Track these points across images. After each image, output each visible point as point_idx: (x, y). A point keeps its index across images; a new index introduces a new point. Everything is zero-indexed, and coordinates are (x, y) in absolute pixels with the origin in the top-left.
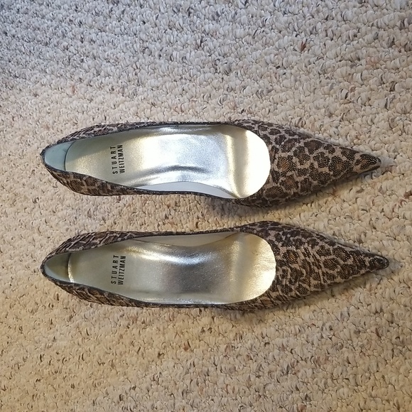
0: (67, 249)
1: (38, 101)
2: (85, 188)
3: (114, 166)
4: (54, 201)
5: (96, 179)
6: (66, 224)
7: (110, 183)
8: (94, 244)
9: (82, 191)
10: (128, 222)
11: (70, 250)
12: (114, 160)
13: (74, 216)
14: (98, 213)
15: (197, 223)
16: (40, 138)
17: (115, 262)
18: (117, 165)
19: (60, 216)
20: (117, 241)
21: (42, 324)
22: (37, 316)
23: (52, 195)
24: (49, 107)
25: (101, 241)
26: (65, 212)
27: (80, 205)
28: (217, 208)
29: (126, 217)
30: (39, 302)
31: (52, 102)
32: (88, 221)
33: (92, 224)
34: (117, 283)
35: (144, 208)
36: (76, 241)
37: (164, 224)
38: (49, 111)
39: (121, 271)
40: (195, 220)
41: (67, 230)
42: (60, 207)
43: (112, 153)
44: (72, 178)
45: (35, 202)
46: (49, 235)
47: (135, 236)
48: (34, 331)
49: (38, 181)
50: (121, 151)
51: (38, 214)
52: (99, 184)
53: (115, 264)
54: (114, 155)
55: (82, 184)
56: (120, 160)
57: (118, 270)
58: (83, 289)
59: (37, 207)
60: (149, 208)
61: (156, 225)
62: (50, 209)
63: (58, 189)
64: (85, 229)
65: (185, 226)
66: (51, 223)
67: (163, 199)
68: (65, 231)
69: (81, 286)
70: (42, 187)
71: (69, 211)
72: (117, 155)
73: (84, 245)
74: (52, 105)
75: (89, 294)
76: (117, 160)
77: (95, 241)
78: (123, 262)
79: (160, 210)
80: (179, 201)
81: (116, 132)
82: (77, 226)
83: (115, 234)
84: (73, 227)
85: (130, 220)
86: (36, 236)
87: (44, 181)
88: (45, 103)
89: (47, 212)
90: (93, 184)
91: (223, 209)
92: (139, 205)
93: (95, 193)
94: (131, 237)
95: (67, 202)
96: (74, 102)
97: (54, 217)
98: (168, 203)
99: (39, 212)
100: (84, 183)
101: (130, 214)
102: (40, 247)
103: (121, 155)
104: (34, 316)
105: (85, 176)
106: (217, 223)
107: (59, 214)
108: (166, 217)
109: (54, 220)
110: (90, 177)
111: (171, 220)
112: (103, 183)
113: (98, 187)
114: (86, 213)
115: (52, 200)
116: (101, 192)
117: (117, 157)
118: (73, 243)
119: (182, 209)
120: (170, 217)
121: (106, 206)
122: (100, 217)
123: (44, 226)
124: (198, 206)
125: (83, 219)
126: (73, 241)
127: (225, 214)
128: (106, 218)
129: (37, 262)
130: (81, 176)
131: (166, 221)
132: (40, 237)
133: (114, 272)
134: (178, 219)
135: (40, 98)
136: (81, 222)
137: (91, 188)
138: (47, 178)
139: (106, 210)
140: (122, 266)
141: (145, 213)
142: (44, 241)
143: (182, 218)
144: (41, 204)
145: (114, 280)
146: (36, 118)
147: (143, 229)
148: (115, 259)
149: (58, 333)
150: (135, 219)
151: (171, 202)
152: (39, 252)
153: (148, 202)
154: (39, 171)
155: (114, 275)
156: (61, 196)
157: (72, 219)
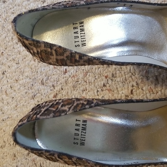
0: (38, 116)
1: (6, 5)
2: (54, 58)
3: (77, 40)
4: (17, 73)
5: (66, 49)
6: (25, 89)
7: (78, 53)
8: (64, 111)
9: (51, 61)
10: (72, 89)
11: (41, 117)
12: (76, 35)
13: (31, 83)
14: (49, 82)
15: (132, 91)
16: (7, 31)
17: (77, 125)
18: (79, 39)
19: (21, 83)
20: (85, 109)
21: (8, 156)
22: (5, 150)
23: (15, 69)
24: (13, 9)
25: (70, 108)
26: (24, 80)
27: (36, 76)
28: (151, 79)
29: (71, 85)
30: (6, 141)
31: (16, 5)
32: (42, 87)
33: (44, 90)
34: (79, 144)
35: (85, 78)
36: (45, 108)
37: (102, 90)
38: (13, 12)
39: (83, 134)
40: (130, 88)
41: (26, 93)
42: (21, 77)
43: (75, 28)
44: (43, 48)
45: (3, 74)
46: (13, 96)
47: (101, 103)
48: (3, 160)
49: (6, 59)
50: (82, 26)
51: (5, 82)
52: (68, 54)
53: (77, 127)
54: (76, 30)
55: (52, 54)
56: (82, 35)
57: (80, 133)
58: (53, 155)
59: (5, 77)
60: (90, 78)
61: (96, 91)
62: (14, 79)
63: (19, 65)
64: (39, 93)
65: (120, 93)
66: (15, 88)
67: (102, 72)
68: (24, 94)
69: (52, 152)
70: (9, 64)
71: (28, 80)
72: (79, 30)
73: (54, 112)
74: (15, 8)
75: (58, 159)
76: (79, 35)
77: (64, 108)
78: (85, 125)
79: (99, 80)
80: (116, 73)
81: (83, 5)
82: (33, 91)
83: (81, 102)
84: (30, 91)
85: (74, 87)
86: (4, 96)
87: (9, 59)
88: (11, 6)
89: (12, 80)
90: (62, 54)
91: (157, 80)
92: (81, 76)
93: (62, 63)
94: (97, 105)
95: (26, 74)
96: (32, 4)
97: (17, 84)
98: (106, 75)
99: (6, 80)
100: (54, 52)
101: (74, 82)
102: (7, 104)
103: (82, 30)
104: (3, 150)
105: (54, 45)
106: (151, 91)
107: (21, 82)
108: (104, 85)
109: (17, 86)
110: (60, 47)
111: (108, 88)
112: (71, 53)
113: (67, 57)
114: (40, 81)
115: (15, 72)
116: (68, 62)
117: (79, 32)
118: (43, 110)
119: (118, 79)
120: (108, 85)
121: (56, 77)
122: (51, 84)
123: (10, 90)
124: (133, 77)
125: (37, 86)
126: (43, 107)
127: (159, 83)
128: (55, 85)
129: (5, 114)
130: (51, 46)
131: (104, 88)
132: (7, 97)
133: (76, 134)
134: (115, 87)
135: (7, 3)
136: (36, 88)
137: (60, 57)
138: (12, 57)
139: (55, 79)
140: (84, 129)
141: (86, 82)
142: (10, 100)
143: (118, 86)
144: (8, 75)
145: (76, 141)
146: (4, 17)
147: (84, 93)
148: (78, 123)
149: (20, 163)
150: (78, 86)
151: (108, 74)
152: (6, 107)
153: (88, 74)
154: (6, 53)
155: (76, 137)
156: (22, 70)
157: (30, 85)
